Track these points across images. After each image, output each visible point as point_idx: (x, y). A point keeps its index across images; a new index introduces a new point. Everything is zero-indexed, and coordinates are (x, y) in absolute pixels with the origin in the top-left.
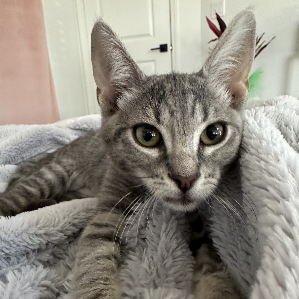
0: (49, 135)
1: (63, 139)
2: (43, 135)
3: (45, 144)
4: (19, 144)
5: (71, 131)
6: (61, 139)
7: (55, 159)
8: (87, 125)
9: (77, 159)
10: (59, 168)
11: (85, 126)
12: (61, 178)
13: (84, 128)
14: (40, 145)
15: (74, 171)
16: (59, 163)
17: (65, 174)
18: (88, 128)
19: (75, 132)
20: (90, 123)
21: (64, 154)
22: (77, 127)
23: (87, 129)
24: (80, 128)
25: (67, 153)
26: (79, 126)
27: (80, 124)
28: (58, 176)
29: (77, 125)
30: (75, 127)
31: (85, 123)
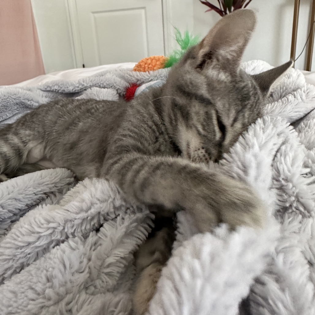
1: (31, 103)
2: (8, 99)
3: (11, 109)
5: (42, 93)
6: (29, 103)
7: (13, 130)
8: (59, 86)
9: (36, 129)
10: (15, 140)
11: (56, 87)
12: (15, 150)
13: (56, 90)
16: (16, 134)
17: (21, 145)
18: (60, 90)
19: (45, 94)
20: (61, 85)
22: (49, 89)
23: (58, 91)
24: (51, 90)
26: (51, 87)
27: (51, 86)
29: (48, 86)
30: (46, 89)
31: (56, 85)
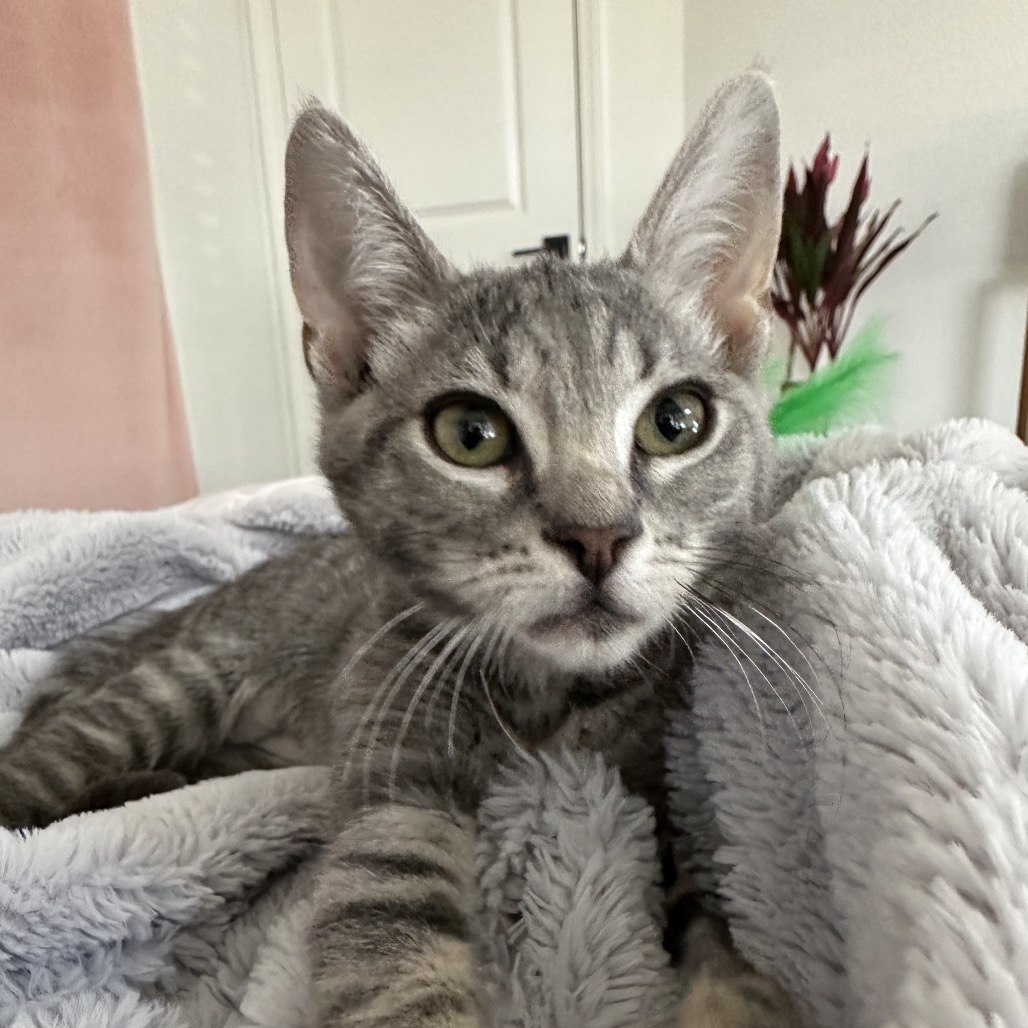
0: (161, 547)
1: (210, 561)
2: (141, 546)
3: (149, 578)
4: (60, 577)
5: (237, 533)
6: (203, 561)
7: (183, 635)
8: (295, 513)
10: (196, 665)
11: (287, 517)
12: (200, 700)
13: (284, 524)
14: (130, 581)
15: (244, 675)
17: (216, 685)
18: (297, 525)
19: (250, 536)
20: (303, 508)
21: (216, 615)
23: (292, 527)
25: (225, 613)
26: (267, 516)
27: (268, 510)
28: (192, 692)
29: (260, 513)
30: (251, 521)
31: (287, 507)
